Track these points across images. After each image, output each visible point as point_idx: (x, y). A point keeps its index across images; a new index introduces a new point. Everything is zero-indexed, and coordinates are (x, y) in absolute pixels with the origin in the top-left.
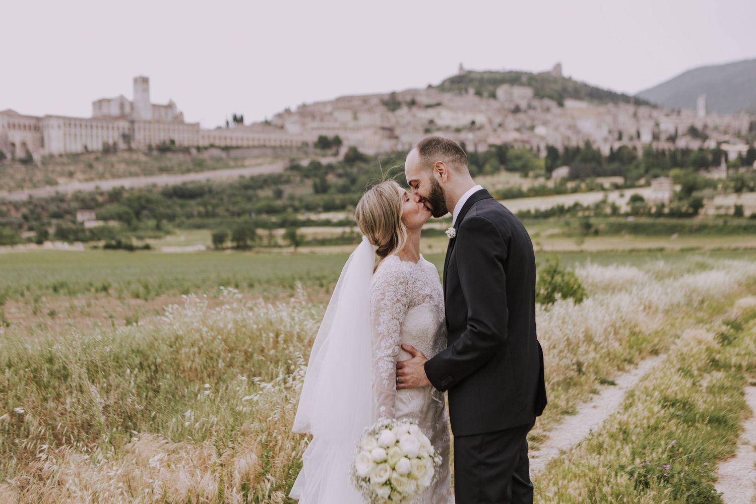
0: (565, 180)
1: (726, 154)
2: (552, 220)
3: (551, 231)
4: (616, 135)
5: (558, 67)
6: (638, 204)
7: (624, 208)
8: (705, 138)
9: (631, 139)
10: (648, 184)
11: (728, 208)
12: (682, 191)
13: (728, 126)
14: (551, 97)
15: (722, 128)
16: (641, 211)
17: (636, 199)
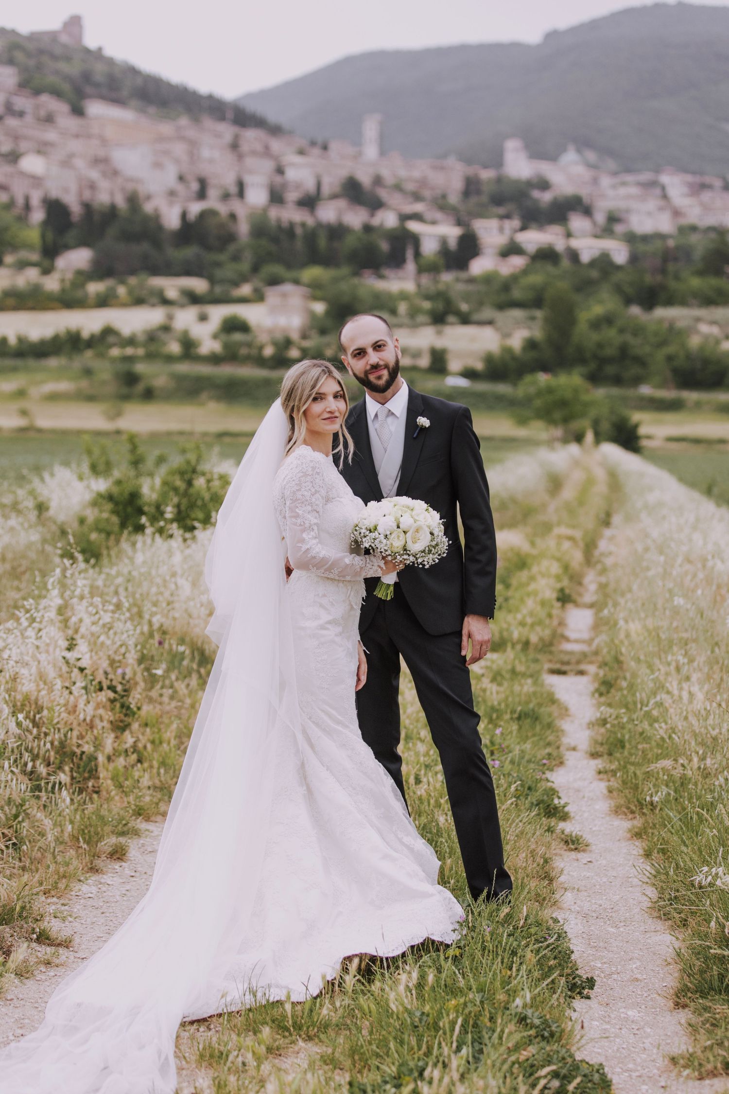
0: (83, 277)
1: (415, 240)
2: (53, 362)
3: (50, 387)
4: (195, 186)
5: (74, 23)
6: (238, 337)
7: (209, 346)
8: (375, 205)
9: (226, 197)
10: (258, 297)
11: (417, 355)
12: (328, 313)
13: (423, 182)
14: (57, 93)
15: (410, 187)
16: (244, 351)
17: (233, 326)
